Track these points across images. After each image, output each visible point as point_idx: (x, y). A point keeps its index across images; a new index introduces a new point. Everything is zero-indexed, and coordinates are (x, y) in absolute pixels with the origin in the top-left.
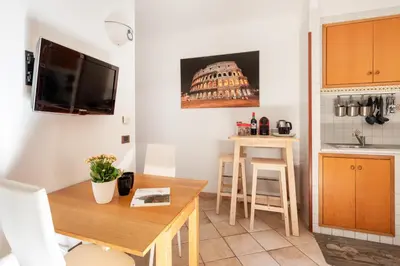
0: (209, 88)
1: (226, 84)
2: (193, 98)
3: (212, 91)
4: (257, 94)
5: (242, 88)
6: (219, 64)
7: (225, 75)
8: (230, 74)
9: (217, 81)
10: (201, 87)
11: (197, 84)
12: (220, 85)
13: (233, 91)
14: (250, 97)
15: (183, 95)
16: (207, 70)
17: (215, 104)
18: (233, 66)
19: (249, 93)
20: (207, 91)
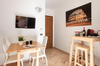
0: (74, 19)
1: (78, 18)
2: (69, 23)
3: (74, 20)
4: (91, 20)
5: (84, 18)
6: (76, 11)
7: (78, 14)
8: (80, 14)
9: (76, 17)
10: (71, 20)
11: (70, 19)
12: (77, 18)
13: (81, 20)
14: (87, 22)
15: (66, 23)
16: (73, 14)
17: (75, 25)
18: (81, 11)
19: (87, 20)
20: (73, 21)
